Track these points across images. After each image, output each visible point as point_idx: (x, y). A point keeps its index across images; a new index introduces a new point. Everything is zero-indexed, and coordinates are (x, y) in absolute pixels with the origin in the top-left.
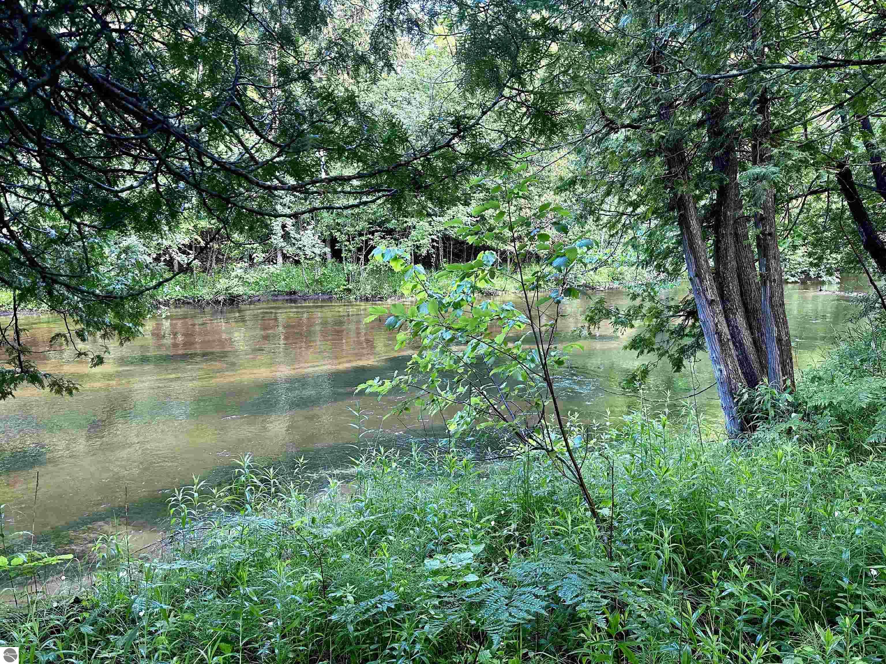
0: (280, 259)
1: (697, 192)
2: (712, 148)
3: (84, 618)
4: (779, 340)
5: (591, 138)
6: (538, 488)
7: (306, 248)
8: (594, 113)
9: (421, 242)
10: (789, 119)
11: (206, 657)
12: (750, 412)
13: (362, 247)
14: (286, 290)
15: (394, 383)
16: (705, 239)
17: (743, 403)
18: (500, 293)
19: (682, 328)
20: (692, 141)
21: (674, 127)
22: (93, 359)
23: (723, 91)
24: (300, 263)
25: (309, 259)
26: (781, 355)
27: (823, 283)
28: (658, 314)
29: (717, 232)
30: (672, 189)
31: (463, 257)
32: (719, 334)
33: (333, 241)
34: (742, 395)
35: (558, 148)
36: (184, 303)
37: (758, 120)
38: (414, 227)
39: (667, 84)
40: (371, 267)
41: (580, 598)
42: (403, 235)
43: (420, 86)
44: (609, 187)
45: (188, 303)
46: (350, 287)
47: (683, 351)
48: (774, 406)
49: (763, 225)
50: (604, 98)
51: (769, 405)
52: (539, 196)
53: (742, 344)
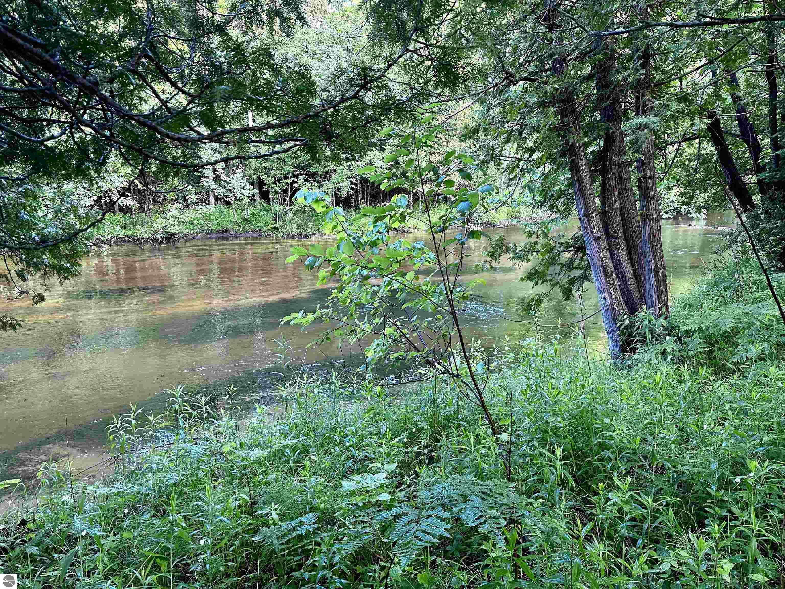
0: (212, 200)
1: (586, 139)
2: (600, 99)
3: (30, 539)
4: (657, 272)
5: (492, 89)
6: (445, 407)
7: (236, 190)
8: (495, 67)
9: (341, 184)
10: (668, 74)
11: (140, 577)
12: (630, 335)
13: (287, 189)
14: (218, 228)
15: (316, 315)
16: (593, 181)
17: (625, 328)
18: (413, 230)
19: (571, 261)
20: (582, 93)
21: (567, 80)
22: (34, 297)
23: (610, 47)
24: (231, 204)
25: (239, 200)
26: (658, 286)
27: (692, 218)
28: (551, 250)
29: (603, 176)
30: (564, 137)
31: (379, 199)
32: (604, 267)
33: (261, 184)
34: (623, 321)
35: (463, 98)
36: (124, 241)
37: (641, 74)
38: (335, 171)
39: (560, 40)
40: (296, 207)
41: (482, 520)
42: (325, 178)
43: (338, 41)
44: (509, 135)
45: (129, 241)
46: (278, 226)
47: (572, 282)
48: (651, 331)
49: (644, 170)
50: (504, 53)
51: (647, 330)
52: (447, 142)
53: (623, 276)
